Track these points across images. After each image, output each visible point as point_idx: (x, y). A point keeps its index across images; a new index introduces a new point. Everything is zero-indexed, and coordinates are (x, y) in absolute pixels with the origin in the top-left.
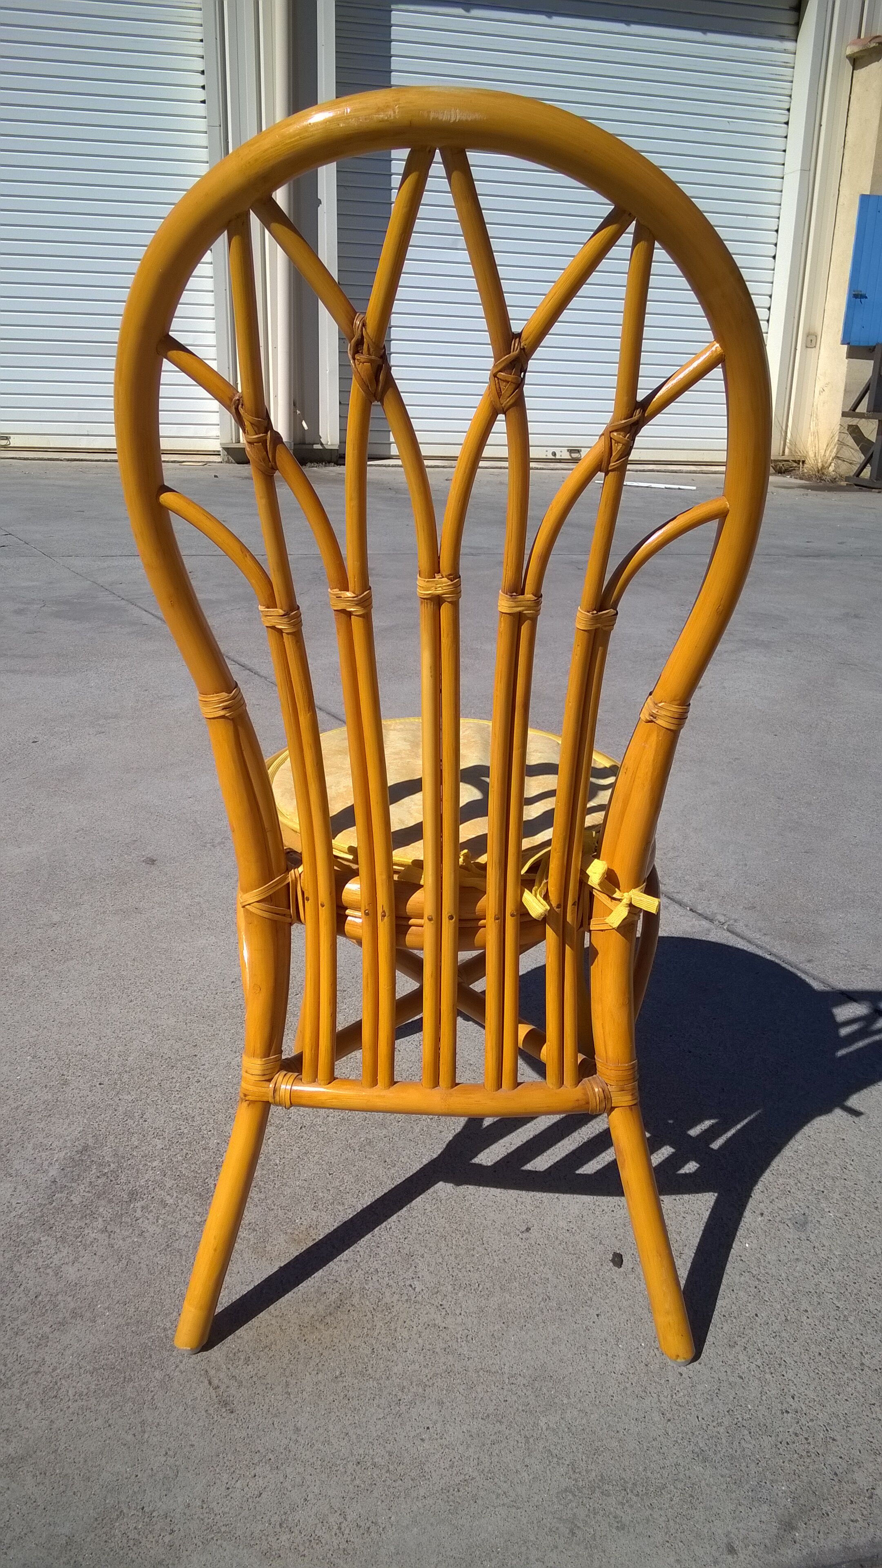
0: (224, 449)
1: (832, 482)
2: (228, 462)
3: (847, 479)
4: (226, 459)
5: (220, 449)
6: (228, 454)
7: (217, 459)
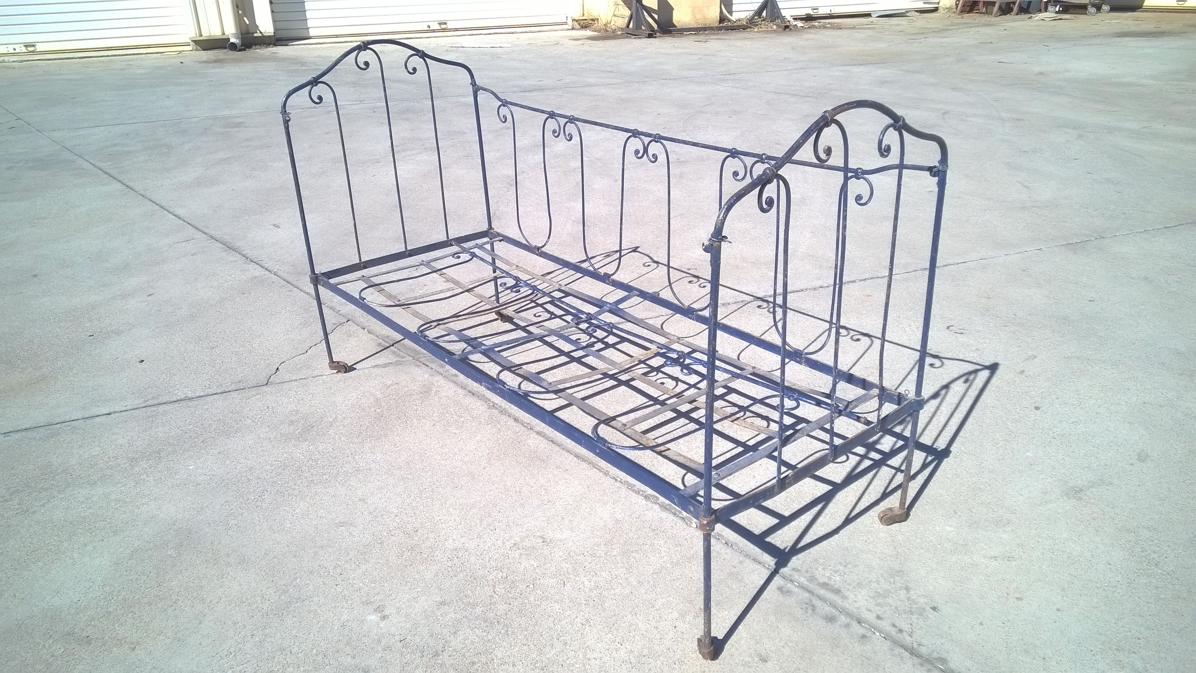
0: (193, 41)
1: (613, 32)
2: (197, 50)
3: (622, 29)
4: (195, 48)
5: (190, 41)
6: (196, 44)
7: (189, 48)
